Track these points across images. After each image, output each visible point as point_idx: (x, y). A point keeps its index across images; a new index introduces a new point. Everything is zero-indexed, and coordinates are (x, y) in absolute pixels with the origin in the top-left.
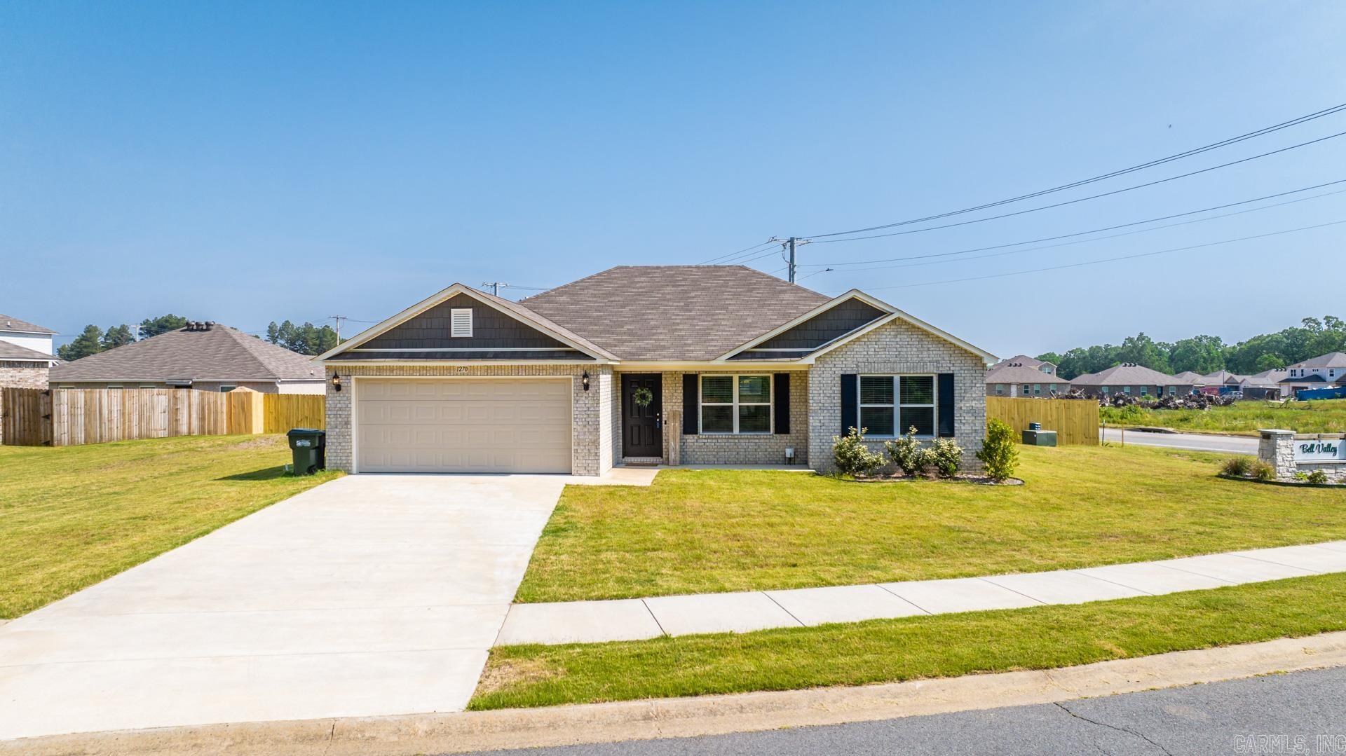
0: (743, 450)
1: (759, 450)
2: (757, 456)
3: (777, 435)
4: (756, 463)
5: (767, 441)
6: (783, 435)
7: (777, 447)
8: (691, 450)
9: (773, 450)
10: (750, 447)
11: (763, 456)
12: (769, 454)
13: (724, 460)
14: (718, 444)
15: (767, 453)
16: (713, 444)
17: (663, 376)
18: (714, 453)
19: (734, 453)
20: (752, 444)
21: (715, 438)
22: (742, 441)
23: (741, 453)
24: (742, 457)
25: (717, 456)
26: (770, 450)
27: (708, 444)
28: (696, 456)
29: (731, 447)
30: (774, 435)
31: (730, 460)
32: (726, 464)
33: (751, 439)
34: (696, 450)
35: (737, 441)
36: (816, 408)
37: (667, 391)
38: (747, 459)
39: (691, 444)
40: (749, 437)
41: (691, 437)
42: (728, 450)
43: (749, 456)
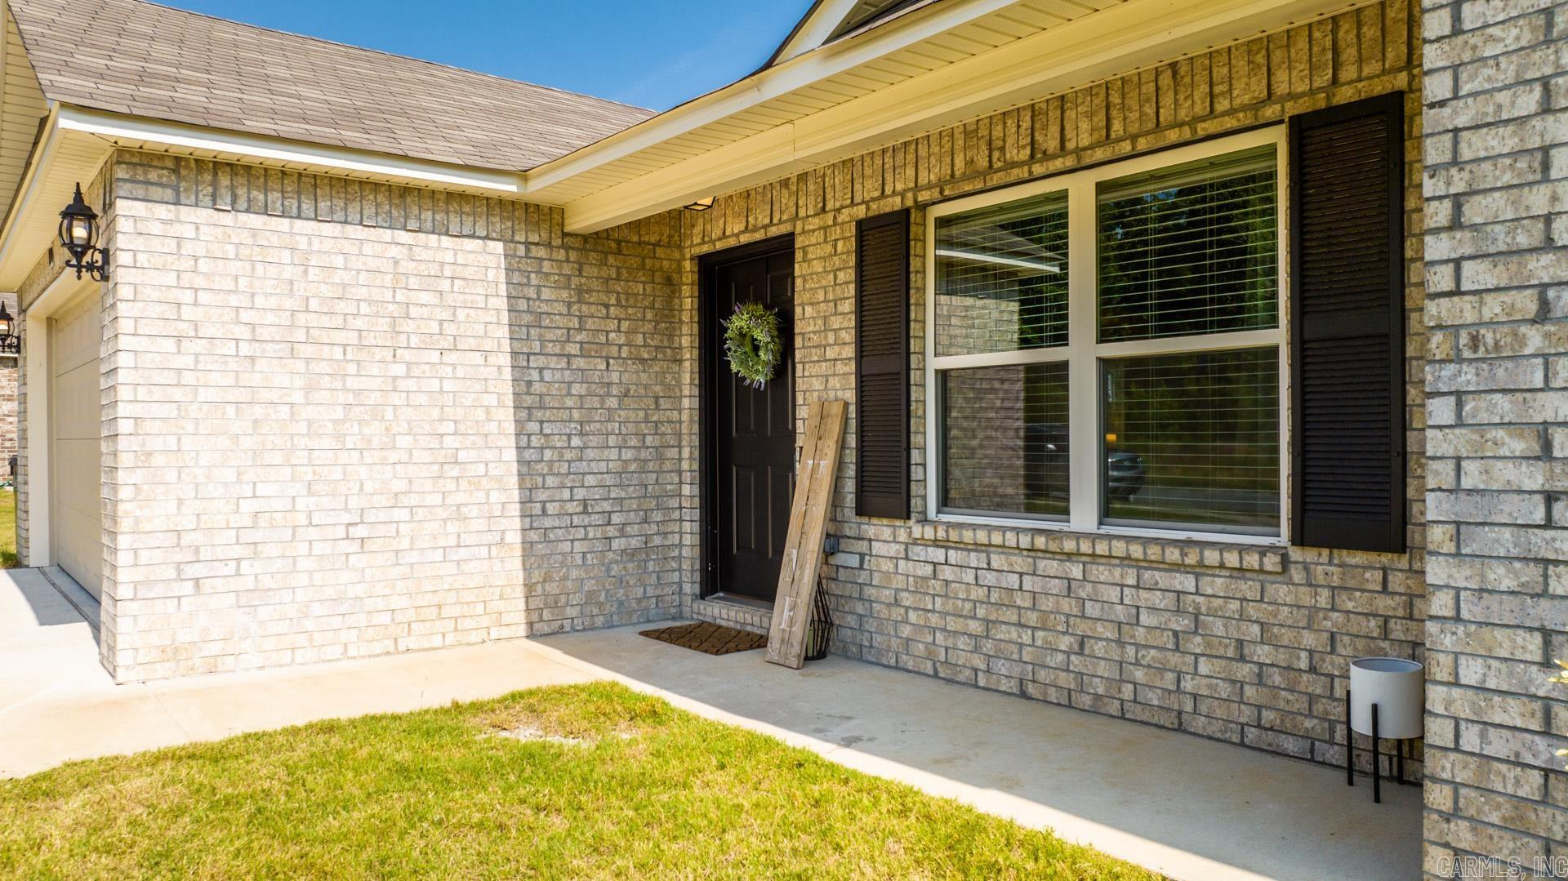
0: (1110, 633)
1: (1196, 644)
2: (1188, 684)
3: (1310, 555)
4: (1180, 729)
5: (1249, 589)
6: (1358, 558)
7: (1309, 639)
8: (887, 595)
9: (1282, 658)
10: (1144, 618)
11: (1224, 690)
12: (1260, 680)
13: (1017, 671)
14: (989, 578)
15: (1244, 671)
16: (969, 577)
17: (799, 242)
18: (975, 626)
19: (1065, 643)
20: (1157, 599)
21: (978, 547)
22: (1101, 573)
23: (1099, 648)
24: (1103, 669)
25: (988, 647)
26: (1263, 653)
27: (947, 573)
28: (906, 631)
29: (1047, 604)
30: (1296, 554)
31: (1042, 675)
32: (1024, 695)
33: (1152, 565)
34: (907, 599)
35: (1076, 571)
36: (1493, 307)
37: (808, 309)
38: (1127, 691)
39: (887, 566)
40: (1136, 551)
41: (887, 533)
42: (1032, 618)
43: (1139, 675)
